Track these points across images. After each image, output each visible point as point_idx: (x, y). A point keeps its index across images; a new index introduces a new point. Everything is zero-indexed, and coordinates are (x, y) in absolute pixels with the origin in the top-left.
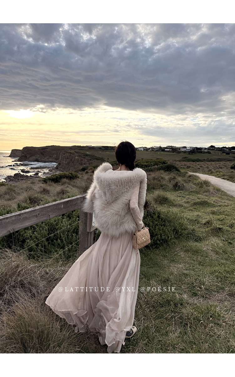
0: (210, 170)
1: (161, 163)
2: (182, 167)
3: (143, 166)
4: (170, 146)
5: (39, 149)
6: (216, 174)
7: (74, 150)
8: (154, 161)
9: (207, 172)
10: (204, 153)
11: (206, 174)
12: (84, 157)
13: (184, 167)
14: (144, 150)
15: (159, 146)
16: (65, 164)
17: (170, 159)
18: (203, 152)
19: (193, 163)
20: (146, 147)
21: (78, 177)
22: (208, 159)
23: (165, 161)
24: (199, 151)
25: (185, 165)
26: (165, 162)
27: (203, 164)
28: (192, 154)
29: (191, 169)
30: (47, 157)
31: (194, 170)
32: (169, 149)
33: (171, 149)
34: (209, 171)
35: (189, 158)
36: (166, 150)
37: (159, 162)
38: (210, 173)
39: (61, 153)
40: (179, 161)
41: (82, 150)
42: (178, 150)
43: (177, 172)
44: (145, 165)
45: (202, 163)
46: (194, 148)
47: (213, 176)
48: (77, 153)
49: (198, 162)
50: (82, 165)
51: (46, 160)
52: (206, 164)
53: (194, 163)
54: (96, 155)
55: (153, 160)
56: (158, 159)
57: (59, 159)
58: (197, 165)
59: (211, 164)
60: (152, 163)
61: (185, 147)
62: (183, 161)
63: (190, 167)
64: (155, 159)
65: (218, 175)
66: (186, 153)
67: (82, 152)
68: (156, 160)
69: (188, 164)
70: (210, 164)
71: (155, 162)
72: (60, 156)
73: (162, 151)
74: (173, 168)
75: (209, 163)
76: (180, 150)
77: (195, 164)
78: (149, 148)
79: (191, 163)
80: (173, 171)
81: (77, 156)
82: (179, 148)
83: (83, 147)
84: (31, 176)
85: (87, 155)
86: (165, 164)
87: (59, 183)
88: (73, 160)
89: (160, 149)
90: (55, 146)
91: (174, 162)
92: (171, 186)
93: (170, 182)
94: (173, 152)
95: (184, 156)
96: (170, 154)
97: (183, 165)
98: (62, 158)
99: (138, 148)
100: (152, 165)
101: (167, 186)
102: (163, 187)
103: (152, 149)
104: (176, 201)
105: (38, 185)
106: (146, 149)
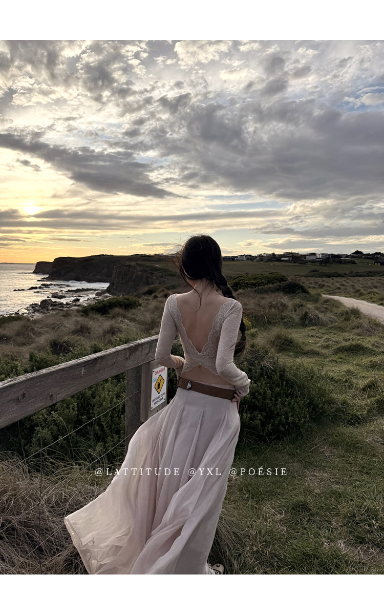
0: (359, 291)
1: (278, 280)
2: (310, 286)
3: (248, 285)
4: (290, 253)
5: (79, 261)
6: (368, 297)
7: (136, 261)
9: (353, 294)
10: (346, 262)
11: (350, 297)
12: (151, 273)
13: (314, 285)
14: (248, 259)
15: (271, 252)
16: (122, 284)
17: (291, 274)
18: (343, 262)
19: (328, 279)
20: (250, 255)
21: (140, 305)
22: (352, 272)
23: (283, 276)
24: (337, 259)
25: (316, 283)
26: (285, 279)
27: (345, 281)
28: (325, 265)
29: (325, 289)
30: (94, 273)
31: (330, 291)
32: (288, 257)
33: (290, 257)
34: (355, 292)
35: (320, 271)
36: (283, 259)
37: (274, 278)
38: (358, 295)
39: (115, 266)
40: (305, 277)
41: (148, 261)
42: (303, 259)
43: (304, 294)
44: (252, 283)
45: (344, 279)
46: (329, 255)
47: (363, 300)
48: (140, 265)
49: (336, 277)
50: (148, 284)
51: (92, 278)
52: (350, 281)
53: (330, 279)
54: (170, 269)
55: (265, 276)
56: (272, 273)
57: (111, 276)
58: (335, 282)
59: (359, 280)
60: (263, 281)
61: (314, 254)
62: (312, 277)
63: (324, 286)
64: (267, 274)
65: (371, 298)
66: (315, 264)
67: (148, 264)
68: (269, 276)
69: (319, 280)
70: (356, 281)
71: (268, 278)
72: (114, 272)
73: (276, 261)
74: (298, 288)
75: (355, 279)
76: (305, 258)
77: (333, 281)
78: (256, 257)
79: (324, 279)
80: (299, 293)
81: (141, 271)
82: (305, 256)
83: (149, 256)
84: (67, 304)
85: (156, 269)
87: (109, 315)
88: (134, 277)
89: (272, 258)
90: (106, 255)
91: (299, 279)
92: (296, 318)
93: (295, 311)
94: (295, 263)
95: (312, 269)
96: (289, 266)
97: (313, 282)
98: (117, 275)
99: (237, 257)
100: (263, 283)
101: (291, 318)
102: (285, 320)
103: (261, 257)
104: (306, 345)
105: (74, 318)
106: (250, 258)
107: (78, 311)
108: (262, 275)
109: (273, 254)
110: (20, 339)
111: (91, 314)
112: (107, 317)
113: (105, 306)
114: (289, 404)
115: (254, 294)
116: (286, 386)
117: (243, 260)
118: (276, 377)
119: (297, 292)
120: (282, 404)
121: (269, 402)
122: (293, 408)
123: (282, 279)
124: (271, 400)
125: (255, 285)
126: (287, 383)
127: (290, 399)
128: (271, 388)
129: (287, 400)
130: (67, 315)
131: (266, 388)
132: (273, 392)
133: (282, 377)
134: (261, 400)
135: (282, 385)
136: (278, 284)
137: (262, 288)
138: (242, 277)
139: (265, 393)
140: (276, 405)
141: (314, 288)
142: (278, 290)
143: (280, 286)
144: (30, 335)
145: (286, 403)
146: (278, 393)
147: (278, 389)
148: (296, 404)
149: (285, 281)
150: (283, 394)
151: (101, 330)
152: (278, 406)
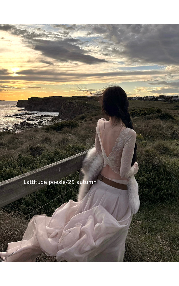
1: (156, 111)
2: (175, 115)
3: (139, 114)
4: (163, 96)
5: (43, 100)
7: (75, 100)
8: (149, 110)
12: (83, 107)
14: (139, 99)
15: (152, 96)
16: (66, 113)
17: (164, 108)
20: (140, 97)
21: (78, 126)
23: (160, 109)
30: (51, 107)
32: (161, 98)
33: (163, 98)
36: (159, 99)
37: (155, 111)
39: (63, 103)
40: (172, 110)
41: (82, 100)
43: (172, 120)
44: (142, 113)
48: (77, 102)
50: (81, 113)
54: (94, 105)
56: (153, 108)
57: (61, 108)
60: (148, 112)
61: (177, 97)
62: (176, 110)
64: (150, 108)
66: (178, 102)
67: (82, 101)
71: (151, 111)
72: (62, 106)
73: (155, 100)
74: (169, 116)
78: (143, 98)
81: (77, 106)
83: (83, 97)
84: (35, 124)
85: (86, 105)
86: (161, 113)
87: (61, 132)
88: (73, 109)
89: (153, 98)
90: (58, 96)
91: (168, 111)
92: (169, 135)
93: (168, 130)
94: (166, 101)
95: (176, 105)
96: (162, 103)
97: (176, 113)
98: (64, 108)
99: (132, 98)
100: (148, 113)
101: (165, 134)
102: (162, 135)
103: (146, 98)
104: (175, 150)
105: (41, 133)
106: (140, 98)
107: (43, 129)
108: (148, 108)
109: (153, 96)
110: (11, 145)
111: (50, 131)
112: (59, 132)
113: (58, 126)
114: (169, 184)
115: (144, 120)
116: (167, 175)
117: (136, 100)
118: (161, 170)
119: (168, 119)
120: (164, 184)
121: (158, 183)
122: (171, 186)
123: (159, 111)
124: (158, 182)
125: (143, 114)
126: (167, 173)
127: (169, 181)
128: (158, 176)
129: (168, 182)
130: (36, 131)
131: (155, 176)
132: (159, 178)
133: (164, 170)
134: (153, 182)
135: (165, 174)
136: (157, 114)
137: (148, 116)
138: (136, 109)
139: (155, 178)
140: (161, 184)
141: (177, 116)
142: (157, 117)
143: (158, 115)
144: (17, 143)
145: (167, 184)
146: (162, 179)
147: (162, 177)
148: (172, 184)
149: (161, 112)
150: (165, 179)
151: (57, 140)
152: (162, 185)
